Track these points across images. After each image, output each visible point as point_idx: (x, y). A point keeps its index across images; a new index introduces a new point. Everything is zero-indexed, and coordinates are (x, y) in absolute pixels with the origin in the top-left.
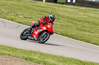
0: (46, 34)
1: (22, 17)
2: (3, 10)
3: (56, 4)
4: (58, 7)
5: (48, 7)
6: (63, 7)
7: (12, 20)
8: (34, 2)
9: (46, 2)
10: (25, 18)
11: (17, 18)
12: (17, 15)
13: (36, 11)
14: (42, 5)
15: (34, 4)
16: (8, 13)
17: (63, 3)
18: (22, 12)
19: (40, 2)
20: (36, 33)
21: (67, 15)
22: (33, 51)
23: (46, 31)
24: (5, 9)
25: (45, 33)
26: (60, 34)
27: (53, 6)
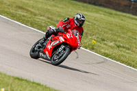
0: (64, 49)
1: (112, 44)
7: (92, 49)
10: (118, 47)
12: (103, 40)
18: (115, 35)
20: (49, 47)
23: (64, 43)
25: (63, 47)
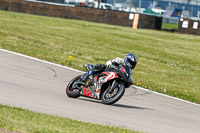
2: (52, 44)
3: (159, 32)
4: (164, 37)
5: (143, 39)
6: (174, 38)
8: (115, 29)
9: (138, 27)
11: (80, 60)
13: (118, 46)
14: (131, 34)
15: (115, 32)
16: (62, 50)
17: (173, 31)
19: (127, 28)
21: (181, 54)
22: (111, 126)
24: (57, 43)
26: (167, 93)
27: (153, 35)
